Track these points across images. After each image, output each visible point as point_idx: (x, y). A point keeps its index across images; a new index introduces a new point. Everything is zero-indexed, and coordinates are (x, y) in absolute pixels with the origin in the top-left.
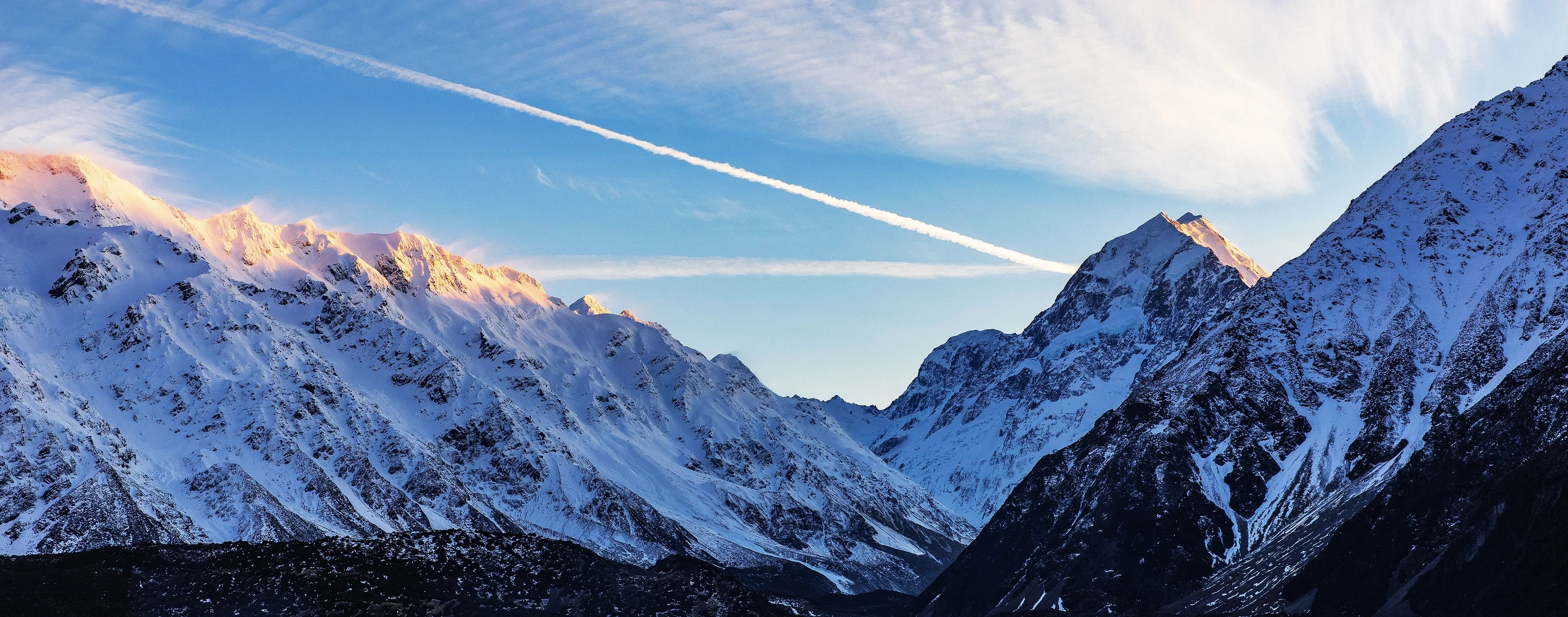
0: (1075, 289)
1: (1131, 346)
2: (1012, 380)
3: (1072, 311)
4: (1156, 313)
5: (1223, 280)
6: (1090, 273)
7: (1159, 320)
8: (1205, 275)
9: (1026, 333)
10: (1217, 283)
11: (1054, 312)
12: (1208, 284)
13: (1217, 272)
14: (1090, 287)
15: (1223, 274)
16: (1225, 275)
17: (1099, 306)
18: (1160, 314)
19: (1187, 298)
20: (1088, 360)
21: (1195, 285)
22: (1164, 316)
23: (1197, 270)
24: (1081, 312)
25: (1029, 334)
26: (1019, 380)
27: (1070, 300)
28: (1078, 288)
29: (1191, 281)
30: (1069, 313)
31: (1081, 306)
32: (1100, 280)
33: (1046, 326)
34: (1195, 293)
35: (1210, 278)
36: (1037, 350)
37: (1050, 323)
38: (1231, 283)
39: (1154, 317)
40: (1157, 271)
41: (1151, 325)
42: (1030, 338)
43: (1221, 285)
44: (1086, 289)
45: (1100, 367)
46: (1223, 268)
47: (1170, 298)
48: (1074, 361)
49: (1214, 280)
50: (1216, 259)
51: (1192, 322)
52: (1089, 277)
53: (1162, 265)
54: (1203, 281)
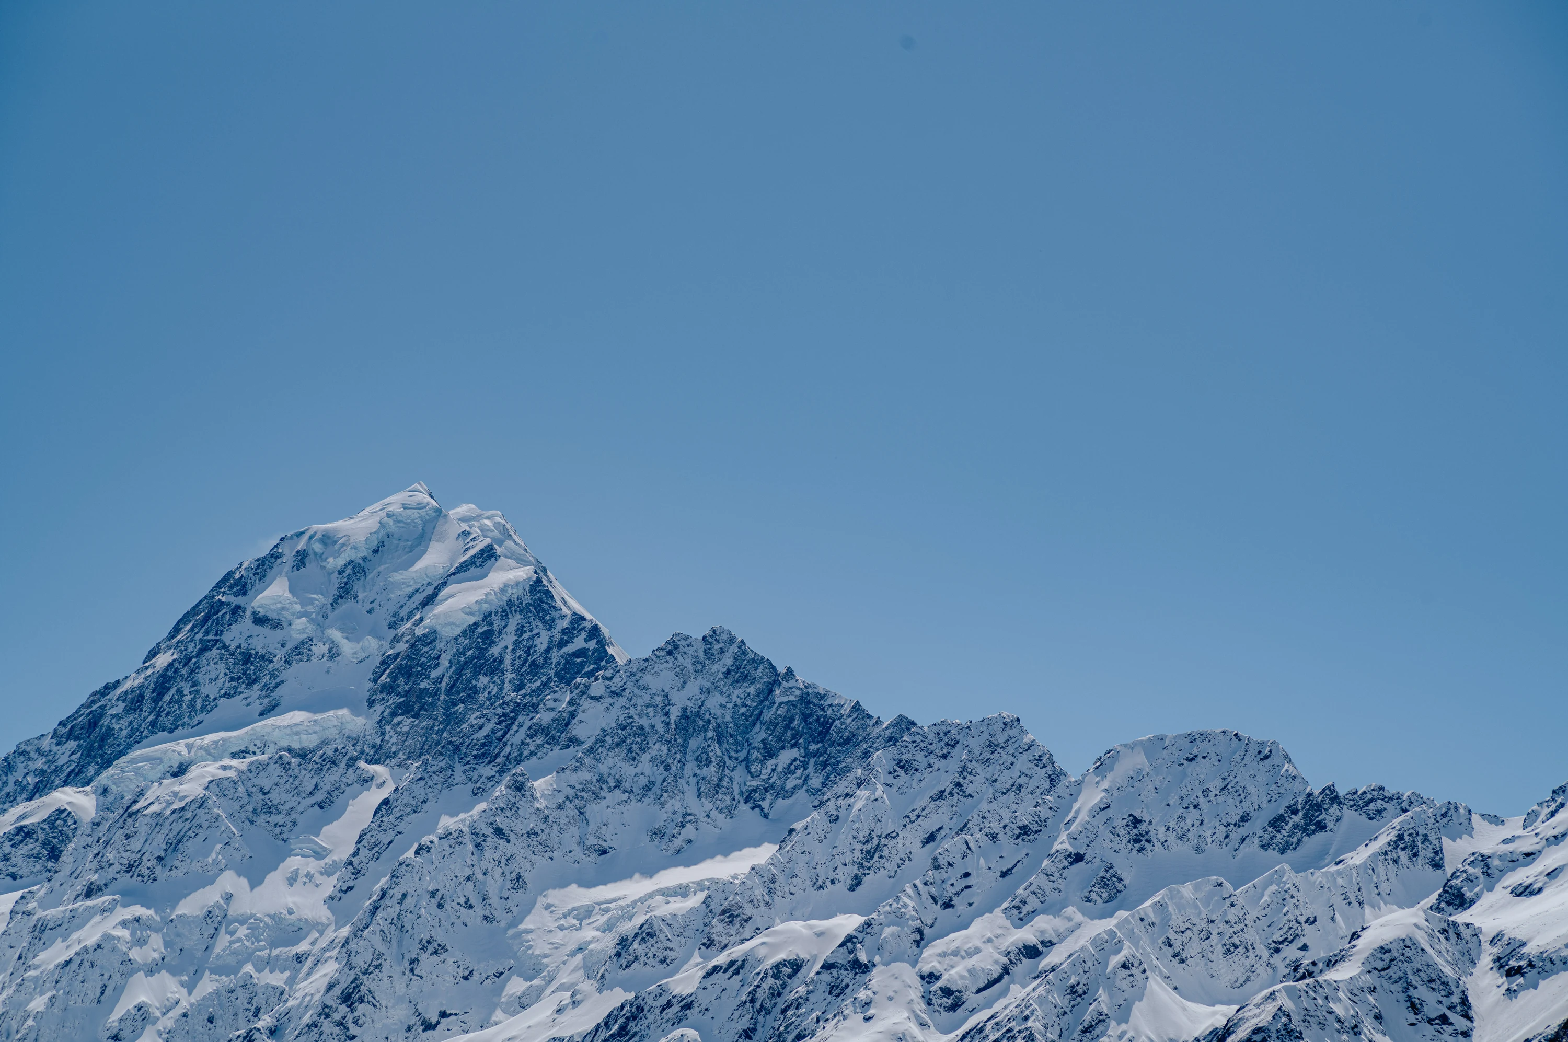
0: (200, 636)
1: (348, 766)
3: (186, 687)
4: (399, 706)
5: (562, 644)
6: (240, 600)
7: (406, 722)
8: (520, 630)
9: (64, 730)
10: (548, 650)
11: (141, 687)
12: (527, 652)
13: (550, 625)
14: (235, 635)
15: (564, 631)
16: (569, 633)
17: (256, 681)
18: (405, 709)
19: (475, 676)
20: (241, 789)
21: (495, 651)
22: (416, 716)
23: (505, 615)
24: (209, 690)
25: (70, 736)
26: (42, 837)
28: (207, 633)
29: (488, 637)
30: (180, 691)
32: (260, 620)
33: (117, 717)
34: (495, 667)
35: (532, 638)
36: (91, 770)
37: (127, 711)
38: (581, 653)
39: (393, 714)
40: (404, 613)
41: (383, 734)
42: (72, 744)
43: (555, 655)
44: (226, 638)
45: (269, 809)
46: (563, 617)
47: (434, 674)
48: (207, 788)
49: (542, 643)
50: (548, 593)
51: (507, 720)
52: (237, 611)
53: (419, 598)
54: (516, 644)
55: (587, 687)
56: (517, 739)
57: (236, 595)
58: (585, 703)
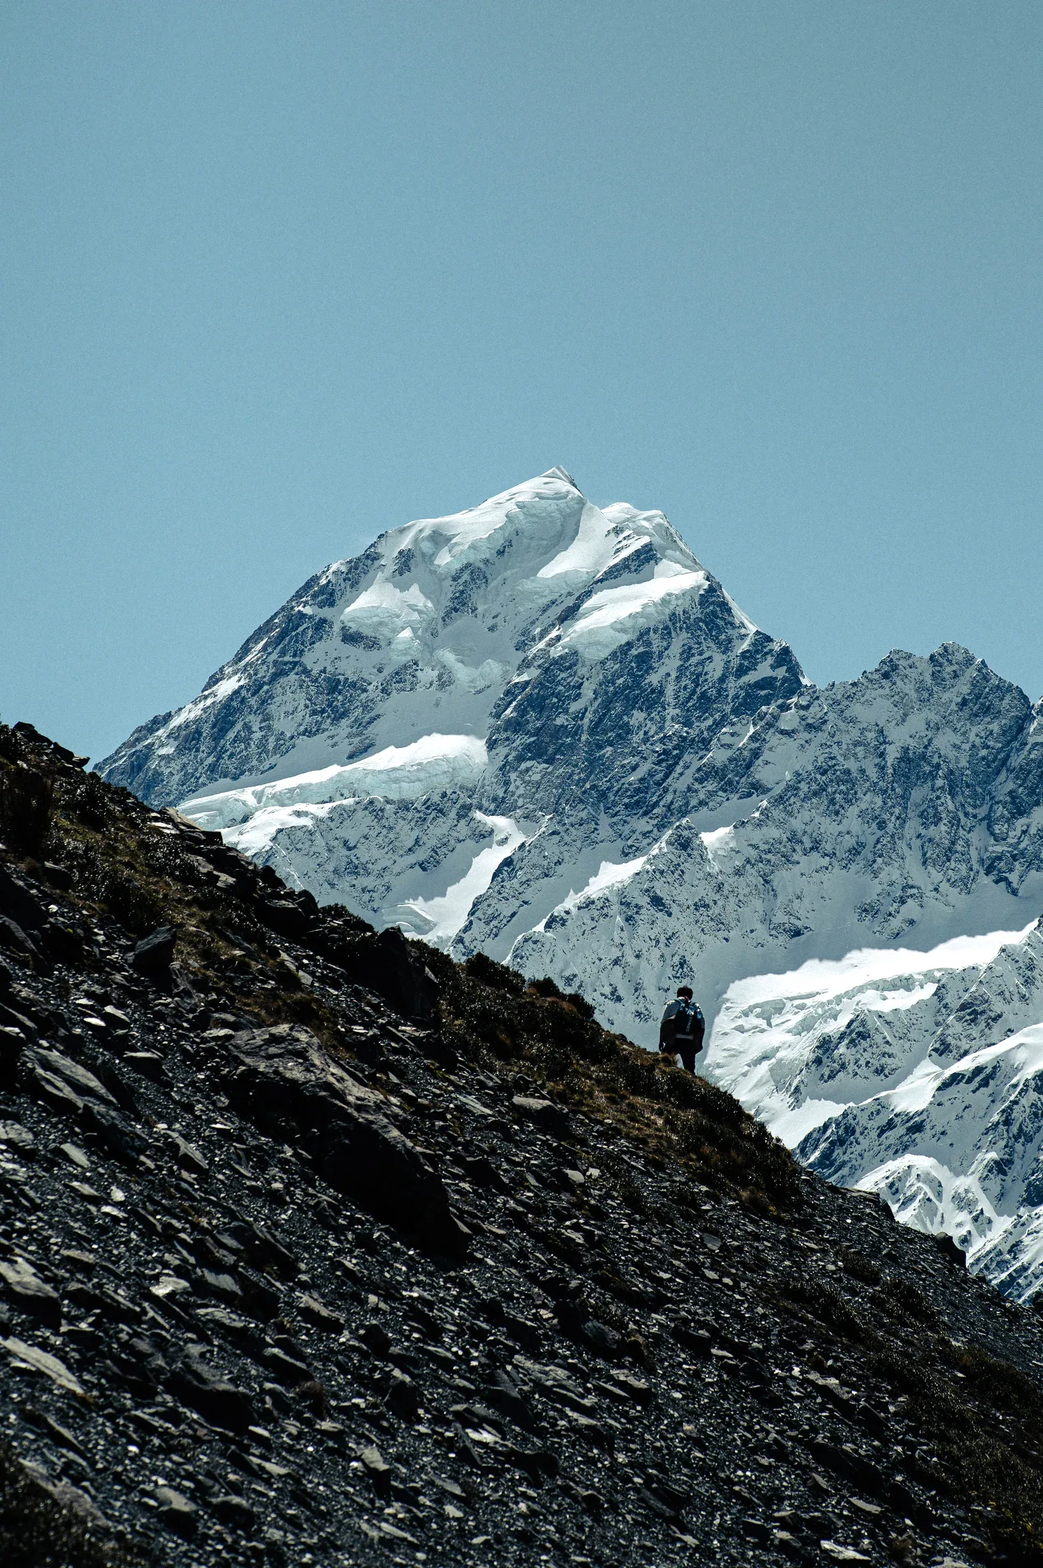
0: (274, 656)
1: (460, 816)
3: (255, 722)
4: (528, 747)
5: (741, 671)
6: (326, 613)
7: (537, 769)
8: (687, 653)
10: (722, 679)
11: (197, 721)
12: (696, 680)
13: (726, 646)
14: (317, 657)
15: (744, 655)
16: (750, 659)
17: (344, 715)
18: (536, 752)
19: (627, 711)
20: (320, 841)
21: (654, 679)
22: (550, 761)
23: (667, 633)
24: (285, 726)
27: (255, 688)
28: (283, 653)
29: (645, 661)
30: (247, 727)
32: (351, 638)
33: (166, 758)
34: (652, 700)
35: (702, 663)
37: (180, 751)
38: (766, 683)
39: (521, 758)
40: (536, 629)
41: (507, 783)
43: (732, 685)
44: (308, 659)
45: (355, 869)
46: (745, 638)
47: (574, 707)
48: (274, 839)
49: (715, 669)
50: (725, 607)
51: (669, 760)
52: (321, 625)
53: (556, 611)
54: (681, 670)
55: (776, 718)
56: (681, 785)
57: (321, 605)
58: (773, 738)
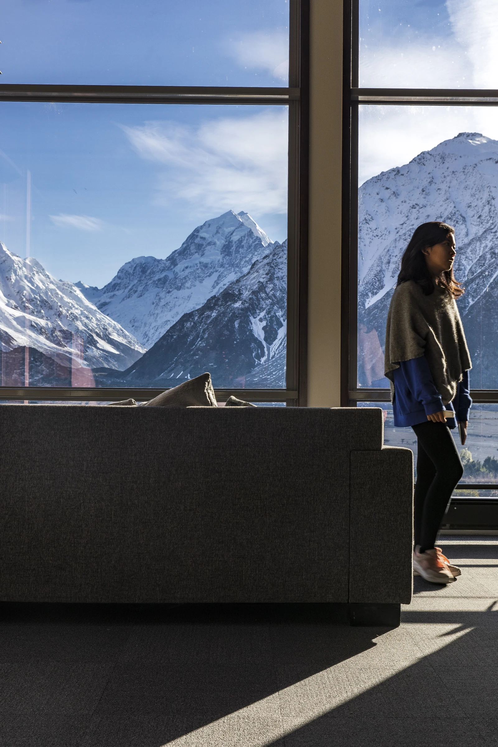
0: (190, 241)
1: (214, 268)
2: (159, 280)
3: (188, 251)
4: (226, 254)
5: (254, 242)
6: (198, 234)
7: (227, 258)
8: (247, 240)
9: (168, 259)
10: (252, 243)
11: (181, 251)
12: (248, 243)
13: (252, 238)
14: (197, 241)
15: (255, 240)
17: (200, 250)
18: (227, 255)
19: (239, 249)
20: (194, 273)
21: (243, 244)
22: (229, 256)
23: (244, 237)
24: (192, 251)
25: (169, 260)
26: (163, 280)
27: (188, 246)
28: (192, 240)
29: (242, 241)
30: (187, 252)
31: (193, 248)
32: (202, 238)
33: (177, 257)
34: (243, 247)
35: (249, 241)
36: (172, 267)
37: (179, 255)
38: (257, 244)
39: (225, 256)
40: (228, 236)
41: (223, 260)
42: (169, 262)
43: (253, 244)
44: (195, 241)
45: (199, 277)
46: (255, 237)
47: (232, 248)
48: (188, 274)
49: (251, 242)
50: (252, 233)
51: (241, 260)
52: (197, 236)
53: (230, 234)
54: (246, 242)
55: (254, 253)
56: (242, 263)
57: (197, 233)
58: (254, 256)
